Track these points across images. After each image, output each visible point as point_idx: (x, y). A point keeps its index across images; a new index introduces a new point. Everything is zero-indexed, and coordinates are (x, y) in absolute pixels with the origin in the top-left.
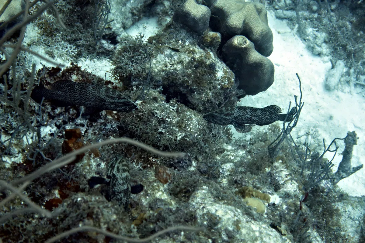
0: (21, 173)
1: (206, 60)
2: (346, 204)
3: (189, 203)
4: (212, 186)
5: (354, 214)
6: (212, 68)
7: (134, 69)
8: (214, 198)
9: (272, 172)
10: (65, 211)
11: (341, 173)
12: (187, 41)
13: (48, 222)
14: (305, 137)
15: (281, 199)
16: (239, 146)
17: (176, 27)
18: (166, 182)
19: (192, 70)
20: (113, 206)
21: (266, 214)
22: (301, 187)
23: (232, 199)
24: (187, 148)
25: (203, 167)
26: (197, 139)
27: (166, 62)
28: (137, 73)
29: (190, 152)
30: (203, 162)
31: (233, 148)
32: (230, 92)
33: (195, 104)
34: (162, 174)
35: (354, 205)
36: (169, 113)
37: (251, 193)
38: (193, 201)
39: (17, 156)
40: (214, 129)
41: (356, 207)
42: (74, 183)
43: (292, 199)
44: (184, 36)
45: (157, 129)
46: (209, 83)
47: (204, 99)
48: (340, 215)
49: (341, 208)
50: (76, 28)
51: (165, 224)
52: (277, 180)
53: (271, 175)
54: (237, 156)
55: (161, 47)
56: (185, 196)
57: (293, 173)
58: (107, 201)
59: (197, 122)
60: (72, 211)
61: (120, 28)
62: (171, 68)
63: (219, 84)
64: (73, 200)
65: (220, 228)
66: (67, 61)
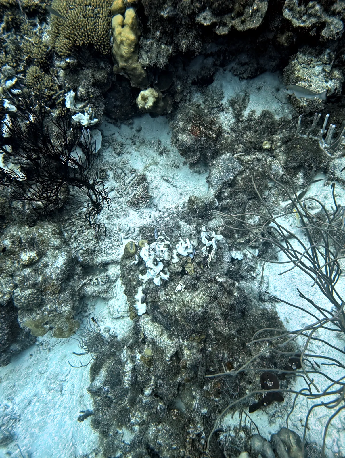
8: (165, 351)
15: (136, 356)
31: (135, 426)
38: (175, 349)
52: (131, 376)
54: (136, 417)
57: (123, 377)
65: (168, 333)
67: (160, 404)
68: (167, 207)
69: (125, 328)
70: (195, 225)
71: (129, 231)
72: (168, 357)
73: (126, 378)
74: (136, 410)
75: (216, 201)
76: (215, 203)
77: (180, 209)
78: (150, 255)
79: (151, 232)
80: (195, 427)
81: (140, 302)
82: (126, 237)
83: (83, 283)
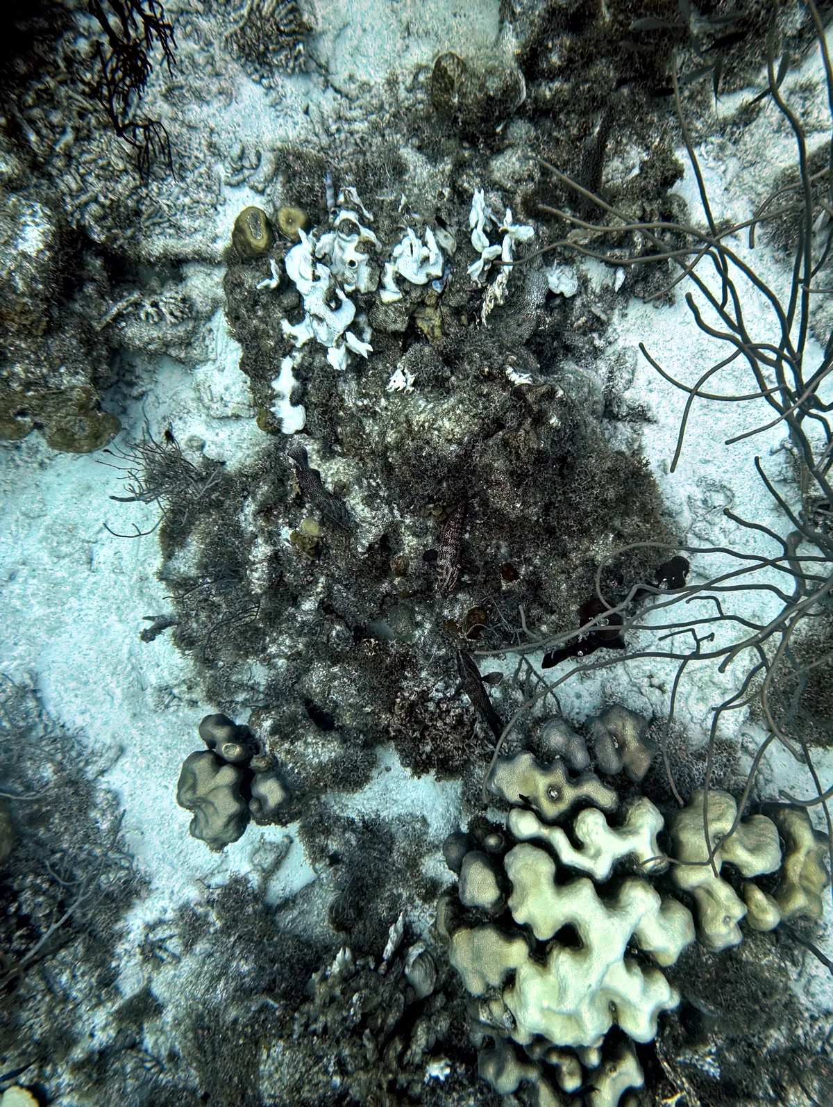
67: (338, 628)
68: (362, 76)
69: (244, 446)
70: (447, 166)
71: (242, 156)
72: (363, 545)
73: (256, 575)
74: (281, 633)
75: (523, 83)
76: (519, 92)
77: (402, 94)
78: (316, 278)
79: (311, 173)
80: (415, 677)
81: (287, 402)
82: (234, 180)
83: (114, 311)
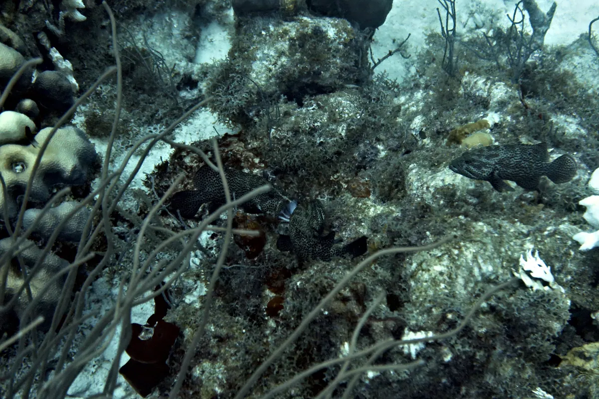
0: (217, 302)
1: (306, 30)
2: (570, 59)
3: (409, 196)
4: (419, 158)
5: (586, 62)
6: (318, 33)
7: (240, 100)
8: (430, 169)
9: (467, 91)
10: (294, 307)
11: (539, 29)
12: (271, 26)
13: (285, 329)
14: (471, 19)
15: (499, 113)
16: (411, 89)
17: (247, 21)
18: (368, 193)
19: (300, 52)
20: (338, 264)
21: (496, 141)
22: (509, 83)
23: (448, 155)
24: (360, 136)
25: (393, 143)
26: (363, 120)
27: (266, 66)
28: (246, 102)
29: (366, 138)
30: (388, 138)
31: (407, 97)
32: (357, 42)
33: (331, 83)
34: (358, 188)
35: (580, 52)
36: (312, 117)
37: (463, 132)
38: (412, 190)
39: (197, 287)
40: (371, 92)
41: (583, 53)
42: (277, 269)
43: (509, 103)
44: (263, 24)
45: (314, 144)
46: (328, 50)
47: (336, 71)
48: (573, 76)
49: (569, 67)
50: (142, 103)
51: (404, 238)
52: (478, 96)
53: (468, 96)
54: (418, 102)
55: (248, 55)
56: (399, 191)
57: (490, 75)
58: (328, 263)
59: (348, 102)
60: (300, 300)
61: (187, 64)
62: (277, 68)
63: (339, 43)
64: (293, 289)
65: (461, 195)
66: (164, 146)
